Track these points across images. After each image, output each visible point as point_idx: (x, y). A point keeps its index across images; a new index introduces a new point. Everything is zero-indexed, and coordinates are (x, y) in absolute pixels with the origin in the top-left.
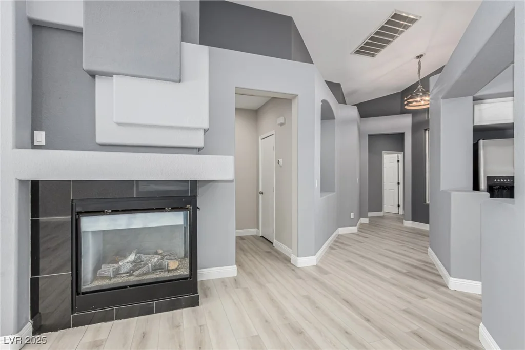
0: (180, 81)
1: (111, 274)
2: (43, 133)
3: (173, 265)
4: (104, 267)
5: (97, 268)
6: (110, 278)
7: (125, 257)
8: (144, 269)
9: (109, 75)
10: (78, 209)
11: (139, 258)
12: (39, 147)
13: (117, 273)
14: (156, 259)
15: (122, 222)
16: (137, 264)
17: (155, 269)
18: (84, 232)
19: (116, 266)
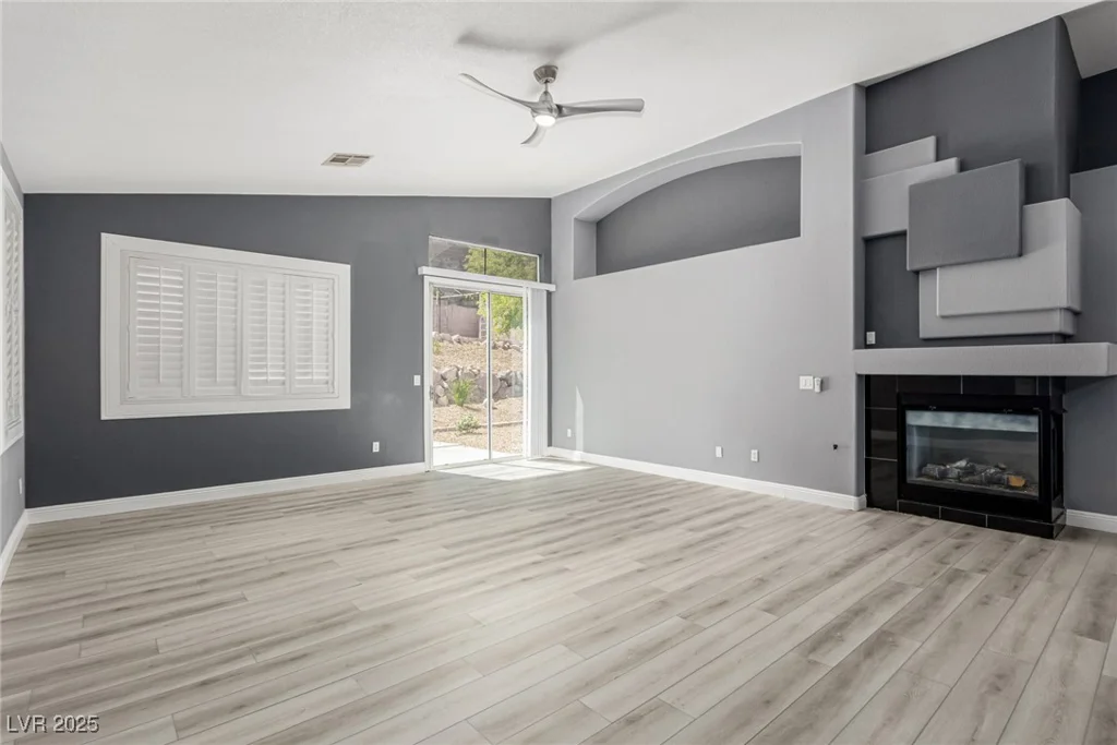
0: (1020, 255)
1: (936, 473)
2: (873, 333)
3: (1016, 481)
4: (929, 466)
5: (922, 466)
6: (936, 479)
7: (955, 462)
8: (976, 478)
9: (931, 270)
10: (904, 402)
11: (972, 467)
12: (871, 346)
13: (943, 475)
14: (993, 471)
15: (948, 420)
16: (969, 471)
17: (991, 481)
18: (910, 426)
19: (943, 468)
